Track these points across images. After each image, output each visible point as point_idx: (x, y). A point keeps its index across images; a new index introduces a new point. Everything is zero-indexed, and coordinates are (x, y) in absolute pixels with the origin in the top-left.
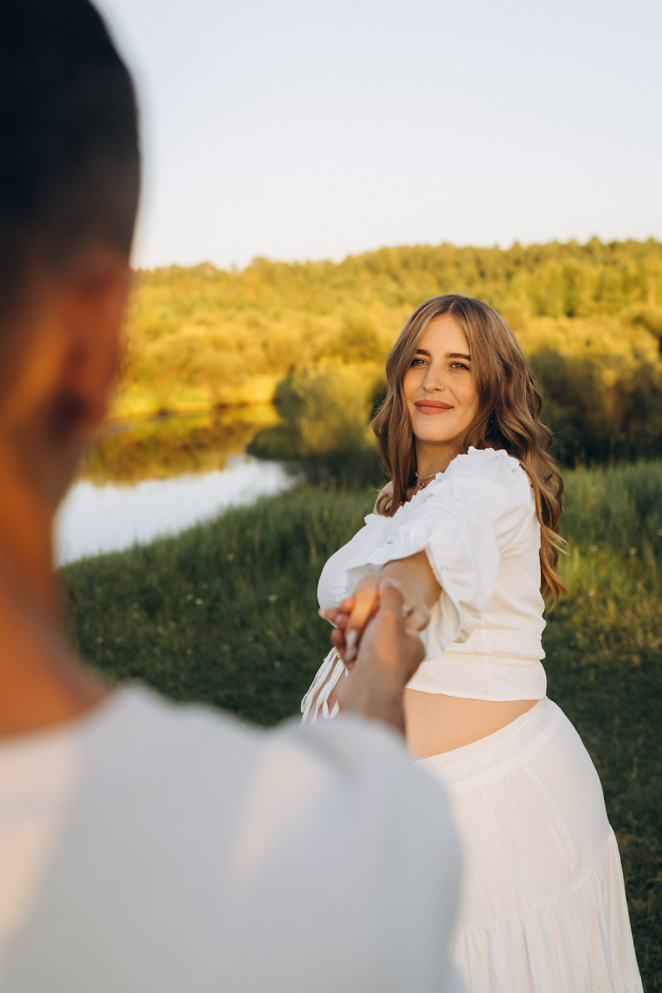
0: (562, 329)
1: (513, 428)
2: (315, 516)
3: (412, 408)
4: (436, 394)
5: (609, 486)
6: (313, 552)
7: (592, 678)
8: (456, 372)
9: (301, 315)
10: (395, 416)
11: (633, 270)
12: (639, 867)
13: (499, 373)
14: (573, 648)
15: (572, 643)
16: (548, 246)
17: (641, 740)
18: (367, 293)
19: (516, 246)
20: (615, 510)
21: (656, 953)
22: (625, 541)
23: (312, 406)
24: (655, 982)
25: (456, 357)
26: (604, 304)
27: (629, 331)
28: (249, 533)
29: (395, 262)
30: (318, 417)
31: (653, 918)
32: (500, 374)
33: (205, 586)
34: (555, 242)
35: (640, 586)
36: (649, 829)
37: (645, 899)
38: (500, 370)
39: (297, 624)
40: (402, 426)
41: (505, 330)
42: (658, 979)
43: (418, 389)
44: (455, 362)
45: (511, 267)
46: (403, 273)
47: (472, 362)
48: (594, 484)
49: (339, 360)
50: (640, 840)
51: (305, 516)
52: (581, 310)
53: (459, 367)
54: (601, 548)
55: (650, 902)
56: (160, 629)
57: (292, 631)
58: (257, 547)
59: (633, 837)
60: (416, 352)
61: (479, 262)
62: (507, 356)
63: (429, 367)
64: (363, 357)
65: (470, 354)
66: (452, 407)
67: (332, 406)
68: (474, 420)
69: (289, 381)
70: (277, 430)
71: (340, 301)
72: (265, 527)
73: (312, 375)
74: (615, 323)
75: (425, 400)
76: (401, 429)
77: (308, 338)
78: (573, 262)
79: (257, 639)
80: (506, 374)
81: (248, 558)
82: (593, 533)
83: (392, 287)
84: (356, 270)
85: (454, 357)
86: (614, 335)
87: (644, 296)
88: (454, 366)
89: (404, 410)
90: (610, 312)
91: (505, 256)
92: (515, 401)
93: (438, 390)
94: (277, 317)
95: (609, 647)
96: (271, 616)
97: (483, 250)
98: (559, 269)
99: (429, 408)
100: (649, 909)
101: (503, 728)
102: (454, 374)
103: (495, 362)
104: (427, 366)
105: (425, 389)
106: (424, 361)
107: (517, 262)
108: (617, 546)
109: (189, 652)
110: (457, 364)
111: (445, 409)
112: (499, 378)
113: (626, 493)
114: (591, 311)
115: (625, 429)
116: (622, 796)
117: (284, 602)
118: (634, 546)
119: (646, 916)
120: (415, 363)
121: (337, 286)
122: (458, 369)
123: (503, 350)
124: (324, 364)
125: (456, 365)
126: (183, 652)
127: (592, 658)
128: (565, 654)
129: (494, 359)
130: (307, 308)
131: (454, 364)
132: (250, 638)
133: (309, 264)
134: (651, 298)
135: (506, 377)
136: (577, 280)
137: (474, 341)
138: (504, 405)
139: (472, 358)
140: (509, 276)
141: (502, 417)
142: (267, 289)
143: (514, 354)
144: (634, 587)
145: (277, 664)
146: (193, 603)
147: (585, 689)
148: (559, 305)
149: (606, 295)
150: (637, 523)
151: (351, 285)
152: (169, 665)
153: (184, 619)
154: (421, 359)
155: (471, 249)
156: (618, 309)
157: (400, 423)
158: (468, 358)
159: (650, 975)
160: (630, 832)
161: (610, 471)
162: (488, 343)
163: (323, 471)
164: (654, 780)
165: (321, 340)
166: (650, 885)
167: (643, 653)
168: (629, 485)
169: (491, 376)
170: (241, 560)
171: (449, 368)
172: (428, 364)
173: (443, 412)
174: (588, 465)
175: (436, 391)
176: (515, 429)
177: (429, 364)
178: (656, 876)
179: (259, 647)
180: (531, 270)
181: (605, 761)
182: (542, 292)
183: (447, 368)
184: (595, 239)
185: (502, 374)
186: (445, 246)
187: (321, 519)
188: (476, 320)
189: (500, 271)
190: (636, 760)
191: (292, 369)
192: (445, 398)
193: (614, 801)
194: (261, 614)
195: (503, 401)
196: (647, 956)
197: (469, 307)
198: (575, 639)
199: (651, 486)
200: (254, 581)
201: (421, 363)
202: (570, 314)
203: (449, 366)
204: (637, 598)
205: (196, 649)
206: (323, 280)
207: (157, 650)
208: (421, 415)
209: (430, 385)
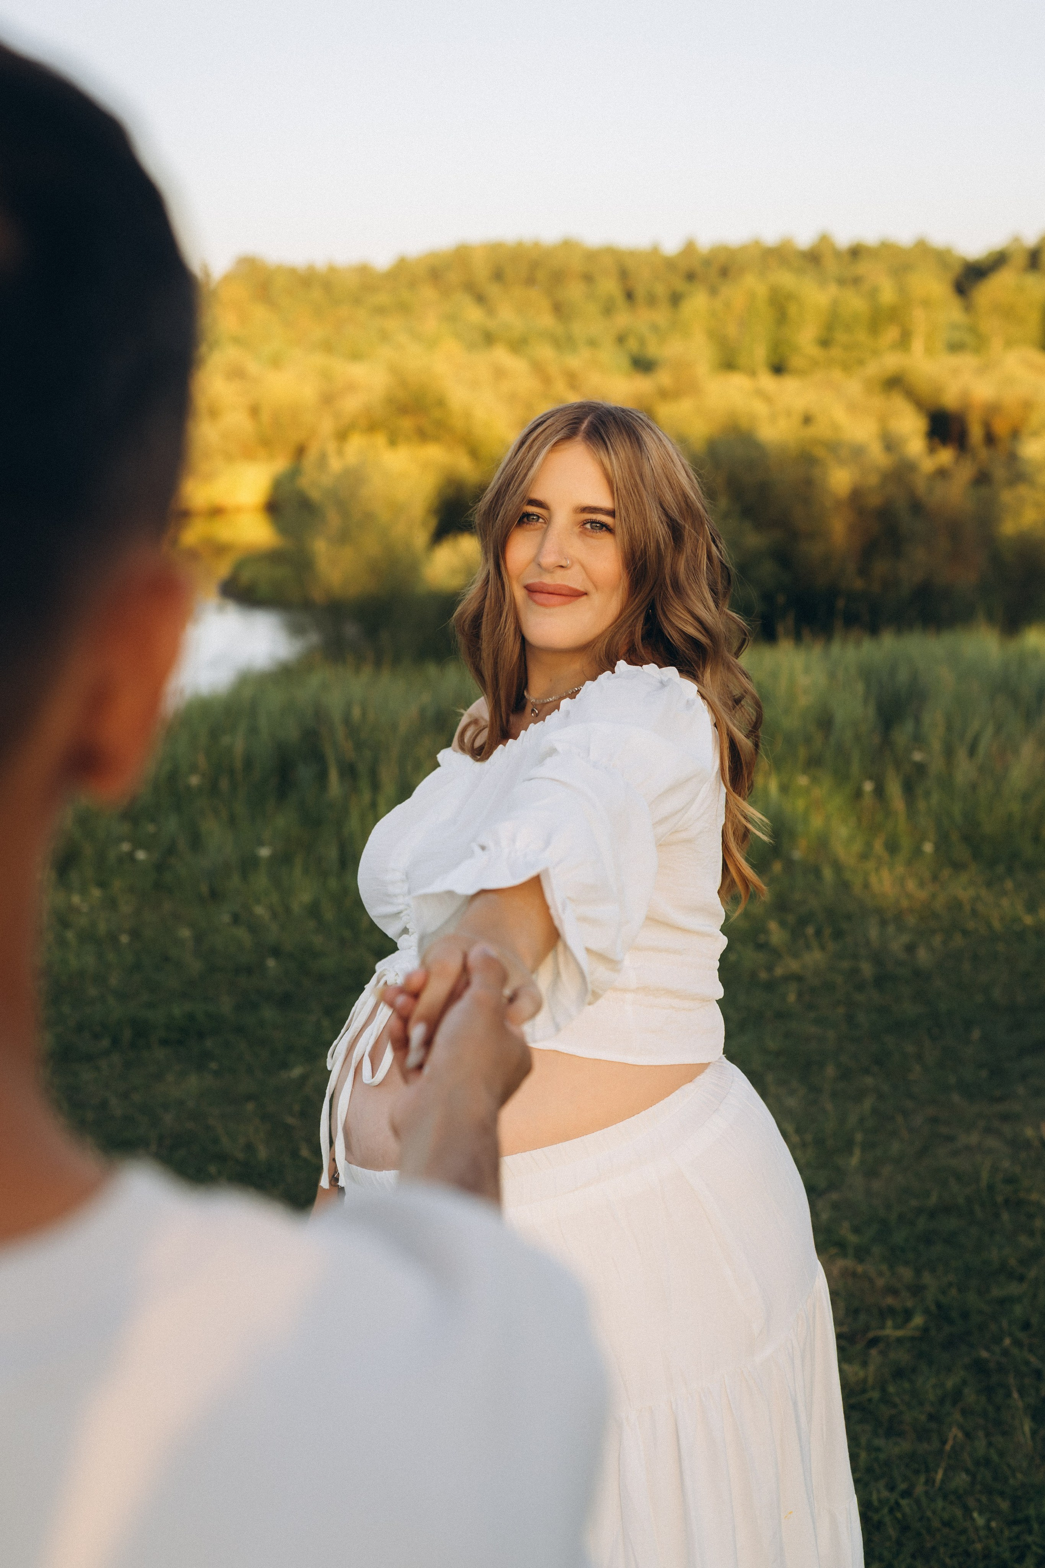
0: (761, 394)
1: (682, 627)
2: (337, 716)
3: (519, 594)
4: (560, 572)
5: (832, 675)
6: (334, 776)
7: (792, 998)
8: (592, 537)
9: (318, 360)
10: (493, 605)
11: (888, 295)
12: (856, 1312)
13: (661, 537)
14: (761, 947)
15: (762, 938)
16: (744, 249)
17: (868, 1103)
18: (431, 324)
19: (690, 248)
20: (840, 716)
21: (878, 1449)
22: (855, 768)
23: (333, 519)
24: (875, 1497)
25: (592, 513)
26: (836, 352)
27: (877, 402)
28: (226, 740)
29: (481, 271)
30: (344, 537)
31: (875, 1395)
32: (663, 537)
33: (151, 828)
34: (757, 243)
35: (878, 846)
36: (876, 1250)
37: (864, 1364)
38: (664, 532)
39: (304, 896)
40: (503, 624)
41: (673, 461)
42: (879, 1492)
43: (530, 563)
44: (590, 520)
45: (680, 285)
46: (493, 290)
47: (617, 522)
48: (807, 670)
49: (380, 440)
50: (860, 1269)
51: (320, 714)
52: (796, 361)
53: (597, 528)
54: (815, 780)
55: (872, 1368)
56: (76, 899)
57: (296, 907)
58: (238, 764)
59: (848, 1263)
60: (525, 502)
61: (624, 274)
62: (676, 509)
63: (548, 527)
64: (423, 436)
65: (614, 506)
66: (586, 594)
67: (369, 517)
68: (620, 614)
69: (294, 472)
70: (274, 557)
71: (384, 336)
72: (253, 730)
73: (335, 465)
74: (854, 387)
75: (541, 583)
76: (502, 630)
77: (328, 399)
78: (786, 279)
79: (236, 919)
80: (674, 539)
81: (224, 784)
82: (802, 753)
83: (474, 314)
84: (413, 284)
85: (588, 513)
86: (852, 408)
87: (904, 341)
88: (588, 526)
89: (507, 600)
90: (846, 368)
91: (670, 264)
92: (687, 581)
93: (562, 567)
94: (276, 362)
95: (823, 948)
96: (261, 880)
97: (632, 254)
98: (761, 290)
99: (547, 595)
100: (870, 1380)
101: (651, 1106)
102: (589, 539)
103: (656, 519)
104: (545, 526)
105: (539, 565)
106: (539, 517)
107: (691, 277)
108: (841, 776)
109: (124, 939)
110: (592, 522)
111: (573, 598)
112: (662, 546)
113: (860, 687)
114: (815, 364)
115: (863, 571)
116: (834, 1196)
117: (283, 859)
118: (871, 778)
119: (864, 1391)
120: (525, 519)
121: (380, 311)
122: (595, 531)
123: (669, 497)
124: (356, 444)
125: (591, 524)
126: (113, 938)
127: (794, 965)
128: (751, 957)
129: (653, 514)
130: (327, 347)
131: (588, 523)
132: (226, 918)
133: (332, 269)
134: (918, 345)
135: (674, 543)
136: (792, 310)
137: (621, 485)
138: (670, 589)
139: (617, 514)
140: (676, 299)
141: (665, 609)
142: (260, 313)
143: (687, 504)
144: (869, 845)
145: (271, 963)
146: (131, 856)
147: (782, 1015)
148: (760, 353)
149: (841, 337)
150: (876, 740)
151: (404, 308)
152: (90, 961)
153: (117, 884)
154: (535, 513)
155: (611, 252)
156: (861, 362)
157: (501, 619)
158: (612, 513)
159: (866, 1485)
160: (845, 1255)
161: (836, 648)
162: (645, 488)
163: (351, 630)
164: (887, 1170)
165: (351, 405)
166: (873, 1342)
167: (877, 959)
168: (867, 674)
169: (649, 543)
170: (212, 788)
171: (581, 529)
172: (545, 523)
173: (570, 602)
174: (798, 638)
175: (559, 568)
176: (684, 629)
177: (548, 521)
178: (883, 1327)
179: (242, 933)
180: (713, 291)
181: (809, 1137)
182: (732, 330)
183: (577, 529)
184: (824, 239)
185: (667, 539)
186: (567, 245)
187: (347, 720)
188: (624, 449)
189: (661, 290)
190: (859, 1137)
191: (300, 451)
192: (573, 579)
193: (820, 1204)
194: (244, 876)
195: (668, 581)
196: (863, 1455)
197: (613, 429)
198: (765, 931)
199: (903, 676)
200: (232, 820)
201: (534, 520)
202: (778, 369)
203: (579, 526)
204: (870, 865)
205: (135, 934)
206: (357, 301)
207: (70, 935)
208: (535, 607)
209: (549, 559)
